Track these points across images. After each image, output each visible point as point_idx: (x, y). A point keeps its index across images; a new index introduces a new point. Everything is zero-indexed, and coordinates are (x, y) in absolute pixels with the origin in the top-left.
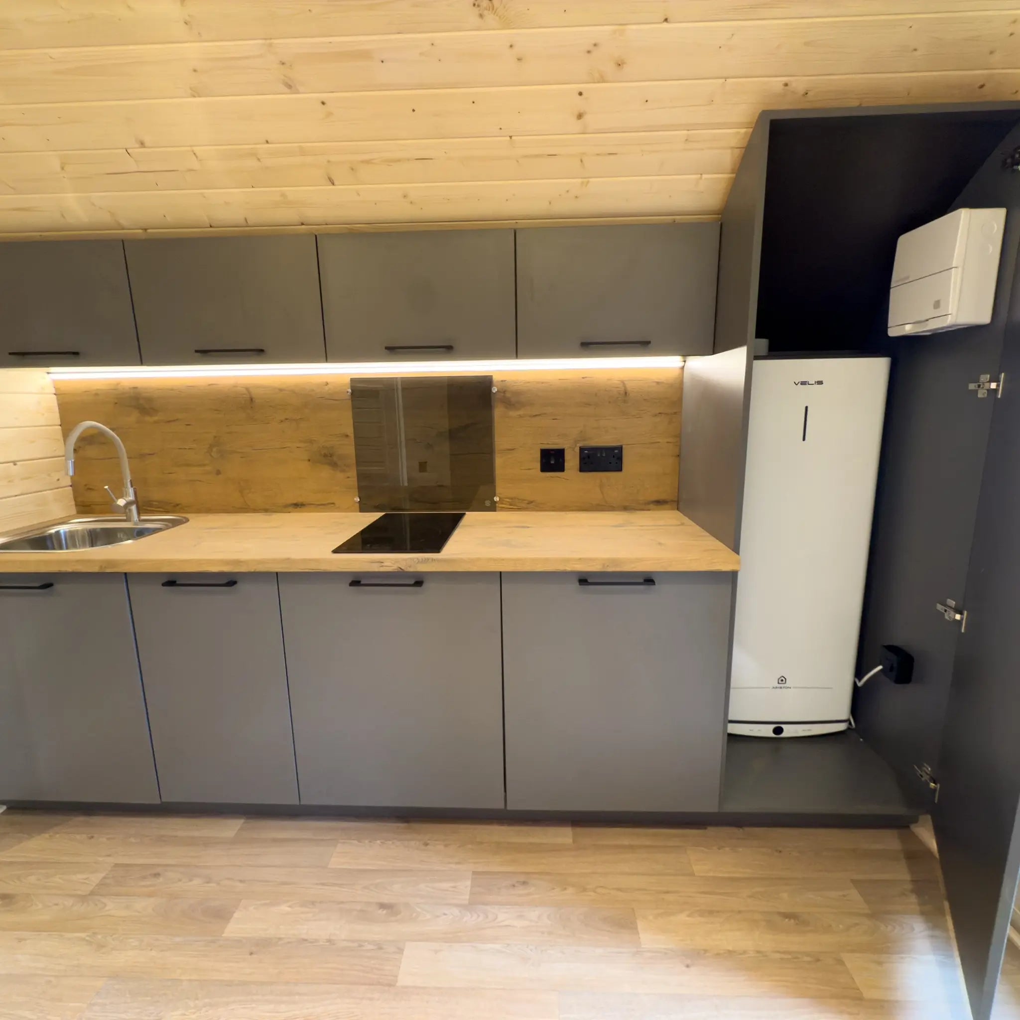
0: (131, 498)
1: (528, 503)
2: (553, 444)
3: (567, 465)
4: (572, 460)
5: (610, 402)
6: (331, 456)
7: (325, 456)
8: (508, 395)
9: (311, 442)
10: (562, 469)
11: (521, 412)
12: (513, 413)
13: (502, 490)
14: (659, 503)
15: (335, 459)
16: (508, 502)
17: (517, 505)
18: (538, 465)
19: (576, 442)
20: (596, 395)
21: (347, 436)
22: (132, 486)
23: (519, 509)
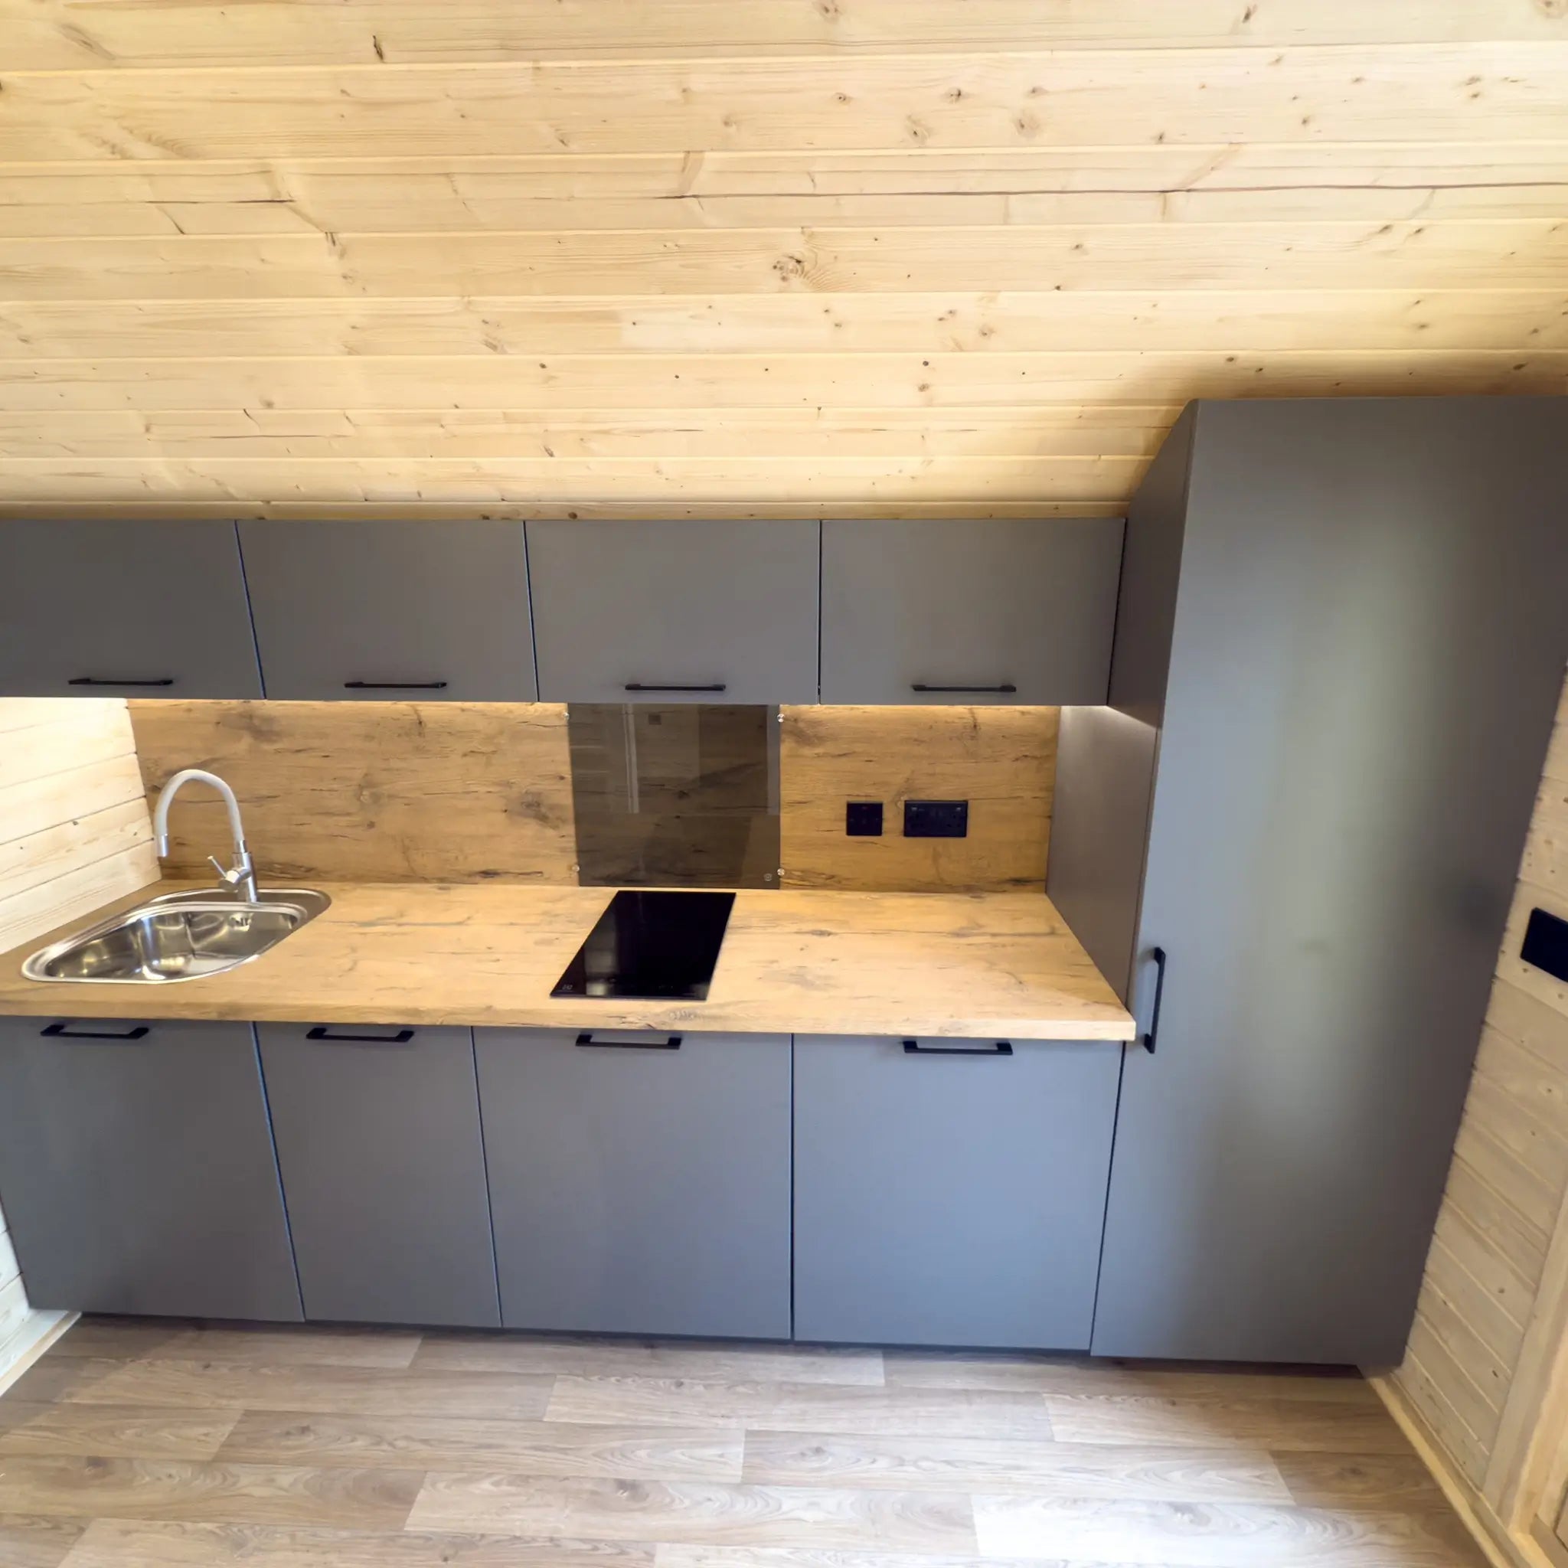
0: (246, 866)
1: (827, 879)
2: (865, 794)
3: (885, 826)
4: (893, 820)
5: (951, 739)
6: (539, 805)
7: (529, 805)
8: (801, 725)
9: (508, 785)
10: (877, 831)
11: (820, 750)
12: (807, 751)
13: (790, 859)
14: (1019, 883)
15: (543, 810)
16: (799, 876)
17: (811, 881)
18: (843, 825)
19: (900, 794)
20: (931, 727)
21: (562, 778)
22: (246, 851)
23: (814, 887)
